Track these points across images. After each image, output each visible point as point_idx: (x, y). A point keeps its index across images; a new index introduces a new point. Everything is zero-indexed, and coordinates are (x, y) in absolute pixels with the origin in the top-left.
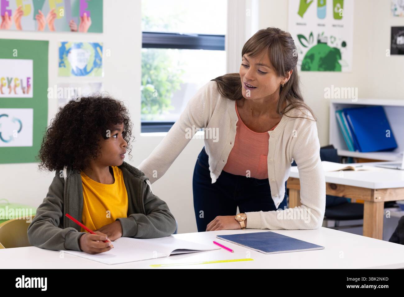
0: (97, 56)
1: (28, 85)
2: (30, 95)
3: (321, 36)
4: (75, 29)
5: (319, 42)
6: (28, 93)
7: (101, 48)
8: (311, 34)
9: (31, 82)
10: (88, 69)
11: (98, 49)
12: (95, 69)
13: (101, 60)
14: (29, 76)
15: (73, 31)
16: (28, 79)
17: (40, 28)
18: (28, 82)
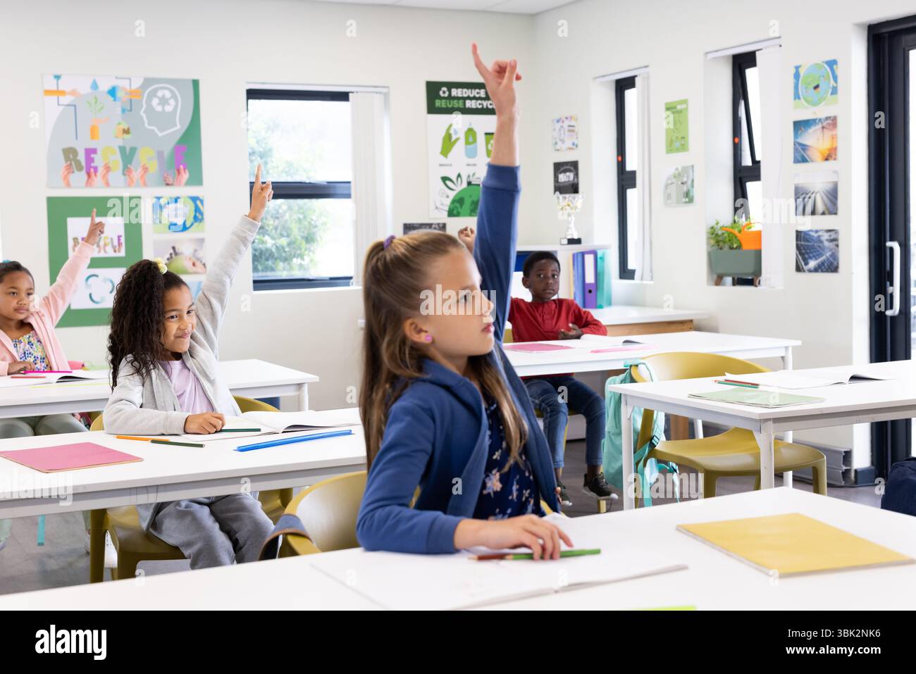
0: (197, 210)
1: (120, 244)
2: (122, 253)
3: (471, 177)
4: (171, 182)
5: (469, 183)
6: (119, 252)
7: (202, 202)
8: (459, 176)
9: (123, 240)
10: (188, 224)
11: (198, 202)
12: (196, 224)
13: (202, 214)
14: (120, 234)
15: (168, 184)
16: (119, 237)
17: (130, 184)
18: (119, 240)
